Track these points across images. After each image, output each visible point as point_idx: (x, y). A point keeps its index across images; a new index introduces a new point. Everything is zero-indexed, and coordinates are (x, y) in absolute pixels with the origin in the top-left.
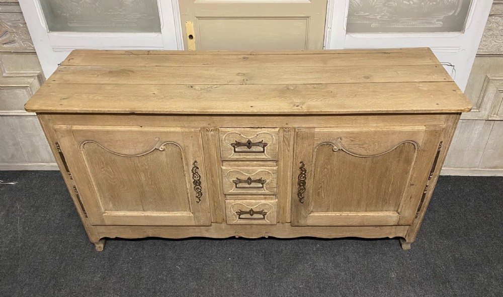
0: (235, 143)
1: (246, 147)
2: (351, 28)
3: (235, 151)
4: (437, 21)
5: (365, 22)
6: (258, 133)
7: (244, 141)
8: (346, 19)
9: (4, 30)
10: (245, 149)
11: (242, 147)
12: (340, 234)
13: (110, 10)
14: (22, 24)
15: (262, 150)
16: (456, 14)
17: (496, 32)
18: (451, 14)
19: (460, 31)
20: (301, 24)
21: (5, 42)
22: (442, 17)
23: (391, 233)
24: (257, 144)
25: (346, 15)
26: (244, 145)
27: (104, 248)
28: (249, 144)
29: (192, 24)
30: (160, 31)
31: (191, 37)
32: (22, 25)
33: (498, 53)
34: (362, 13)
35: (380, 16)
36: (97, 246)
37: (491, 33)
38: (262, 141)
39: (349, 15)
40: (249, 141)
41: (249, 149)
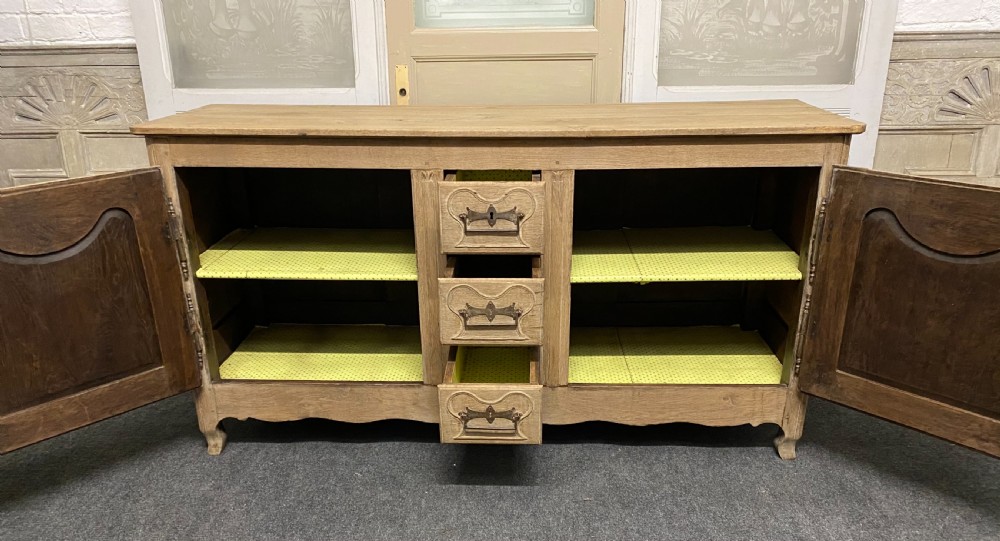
0: (466, 212)
1: (486, 222)
2: (664, 78)
3: (467, 233)
4: (808, 64)
5: (688, 67)
6: (506, 192)
7: (483, 209)
8: (656, 61)
9: (102, 94)
10: (483, 226)
11: (479, 222)
12: (660, 416)
13: (277, 50)
14: (131, 83)
15: (514, 228)
16: (837, 53)
17: (909, 90)
18: (828, 53)
19: (847, 83)
20: (583, 67)
21: (99, 116)
22: (814, 58)
23: (753, 414)
24: (506, 216)
25: (656, 53)
26: (482, 217)
27: (224, 448)
28: (492, 216)
29: (406, 70)
30: (354, 86)
31: (403, 92)
32: (131, 87)
33: (919, 127)
34: (682, 52)
35: (712, 57)
36: (211, 442)
37: (901, 91)
38: (516, 208)
39: (662, 55)
40: (491, 208)
41: (492, 226)
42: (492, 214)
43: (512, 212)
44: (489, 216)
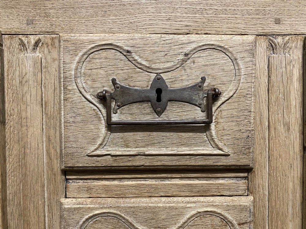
0: (109, 88)
1: (147, 108)
3: (112, 127)
11: (135, 108)
24: (186, 95)
38: (203, 79)
40: (159, 79)
41: (159, 113)
42: (159, 91)
43: (198, 87)
44: (154, 95)
